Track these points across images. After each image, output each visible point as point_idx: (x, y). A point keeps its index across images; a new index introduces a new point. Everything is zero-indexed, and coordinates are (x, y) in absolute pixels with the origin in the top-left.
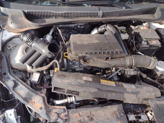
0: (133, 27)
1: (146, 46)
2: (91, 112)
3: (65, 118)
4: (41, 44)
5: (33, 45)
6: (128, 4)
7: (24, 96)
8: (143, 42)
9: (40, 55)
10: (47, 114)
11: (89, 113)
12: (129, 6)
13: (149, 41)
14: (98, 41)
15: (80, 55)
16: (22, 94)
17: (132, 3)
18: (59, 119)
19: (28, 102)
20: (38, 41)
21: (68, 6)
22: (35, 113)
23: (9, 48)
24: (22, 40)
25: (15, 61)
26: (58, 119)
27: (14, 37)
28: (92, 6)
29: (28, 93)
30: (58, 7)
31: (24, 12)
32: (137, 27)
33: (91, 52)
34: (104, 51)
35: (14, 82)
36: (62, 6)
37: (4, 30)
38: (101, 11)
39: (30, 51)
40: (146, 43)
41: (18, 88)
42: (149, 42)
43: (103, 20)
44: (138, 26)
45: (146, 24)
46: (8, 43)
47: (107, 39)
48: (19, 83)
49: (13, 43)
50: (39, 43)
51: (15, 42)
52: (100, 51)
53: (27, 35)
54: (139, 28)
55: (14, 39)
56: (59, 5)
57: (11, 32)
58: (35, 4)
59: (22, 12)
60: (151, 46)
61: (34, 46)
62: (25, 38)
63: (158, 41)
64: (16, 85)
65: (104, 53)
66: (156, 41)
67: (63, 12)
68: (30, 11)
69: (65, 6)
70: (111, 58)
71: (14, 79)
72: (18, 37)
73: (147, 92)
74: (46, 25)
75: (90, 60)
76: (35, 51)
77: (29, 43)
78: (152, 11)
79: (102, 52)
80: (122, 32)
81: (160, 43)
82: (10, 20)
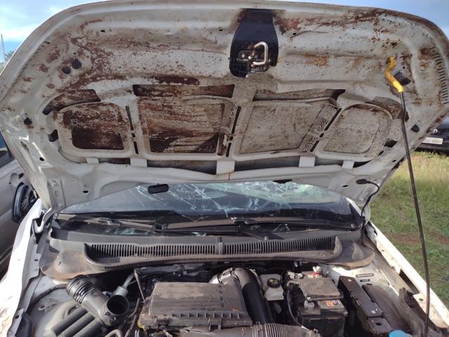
0: (291, 274)
1: (313, 313)
5: (85, 299)
6: (277, 231)
8: (306, 304)
9: (92, 319)
12: (279, 234)
13: (321, 300)
14: (202, 295)
15: (161, 317)
17: (285, 230)
20: (95, 294)
21: (165, 235)
23: (40, 309)
24: (68, 292)
25: (44, 331)
27: (55, 289)
28: (207, 235)
30: (147, 237)
31: (86, 245)
32: (300, 275)
33: (184, 313)
34: (209, 313)
36: (155, 235)
37: (44, 275)
38: (221, 244)
39: (75, 312)
40: (312, 305)
42: (319, 303)
43: (223, 259)
44: (303, 272)
45: (318, 268)
46: (42, 300)
47: (221, 292)
49: (51, 300)
50: (95, 296)
51: (55, 298)
52: (200, 312)
53: (78, 283)
54: (304, 275)
55: (55, 292)
56: (150, 234)
57: (53, 278)
58: (109, 234)
59: (83, 246)
60: (325, 312)
61: (85, 302)
62: (74, 289)
63: (339, 302)
65: (208, 316)
66: (334, 301)
67: (153, 245)
68: (97, 244)
69: (160, 235)
70: (222, 328)
72: (64, 287)
74: (118, 267)
75: (181, 330)
76: (85, 312)
77: (78, 297)
78: (327, 244)
79: (204, 313)
80: (270, 285)
81: (342, 306)
82: (59, 258)
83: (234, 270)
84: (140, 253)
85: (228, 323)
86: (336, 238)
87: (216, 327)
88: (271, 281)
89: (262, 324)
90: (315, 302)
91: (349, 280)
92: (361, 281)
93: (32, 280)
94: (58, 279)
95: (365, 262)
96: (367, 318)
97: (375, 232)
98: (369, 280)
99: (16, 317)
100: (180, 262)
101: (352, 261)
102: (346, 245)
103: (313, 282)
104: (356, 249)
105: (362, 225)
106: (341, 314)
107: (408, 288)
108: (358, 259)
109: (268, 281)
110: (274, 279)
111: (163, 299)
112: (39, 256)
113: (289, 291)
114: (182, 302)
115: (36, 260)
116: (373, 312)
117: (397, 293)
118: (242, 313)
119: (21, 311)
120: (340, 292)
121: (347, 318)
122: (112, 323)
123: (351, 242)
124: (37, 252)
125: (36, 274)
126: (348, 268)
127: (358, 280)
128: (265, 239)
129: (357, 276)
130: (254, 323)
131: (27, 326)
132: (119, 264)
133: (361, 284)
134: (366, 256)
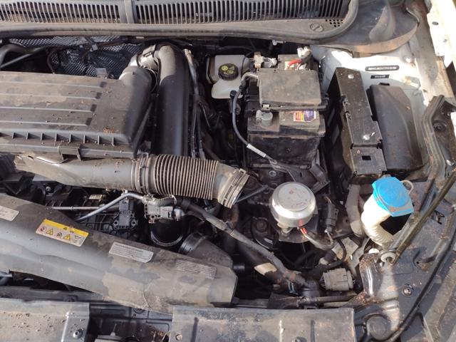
0: (259, 59)
1: (268, 129)
8: (259, 114)
13: (285, 110)
14: (64, 98)
32: (273, 61)
34: (63, 133)
38: (128, 2)
40: (269, 117)
42: (281, 114)
52: (48, 131)
54: (278, 63)
60: (285, 129)
63: (316, 114)
65: (59, 139)
66: (307, 113)
70: (83, 159)
73: (184, 279)
80: (222, 75)
83: (156, 49)
85: (91, 152)
87: (73, 157)
88: (225, 68)
90: (275, 114)
91: (350, 76)
92: (373, 77)
95: (391, 45)
96: (352, 146)
98: (387, 76)
101: (368, 42)
104: (384, 19)
106: (313, 134)
108: (380, 39)
116: (366, 137)
118: (121, 137)
120: (323, 98)
121: (323, 140)
126: (356, 55)
127: (367, 76)
129: (367, 69)
133: (368, 84)
134: (399, 32)
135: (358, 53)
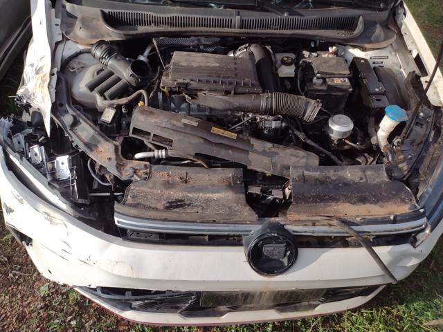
0: (306, 53)
1: (320, 88)
2: (187, 173)
3: (144, 176)
4: (122, 61)
5: (110, 62)
6: (299, 8)
7: (86, 141)
8: (315, 80)
9: (119, 79)
10: (117, 168)
11: (185, 174)
12: (300, 11)
13: (329, 78)
14: (218, 65)
15: (181, 81)
16: (83, 138)
17: (308, 7)
18: (135, 176)
19: (91, 150)
20: (119, 58)
21: (181, 6)
22: (101, 166)
23: (71, 70)
24: (94, 56)
25: (79, 88)
26: (133, 176)
27: (81, 53)
28: (225, 8)
29: (93, 137)
30: (163, 7)
31: (102, 11)
32: (315, 54)
34: (224, 80)
35: (74, 117)
36: (171, 5)
37: (68, 40)
38: (238, 18)
39: (102, 74)
40: (321, 81)
41: (78, 129)
42: (327, 80)
43: (240, 33)
44: (318, 52)
46: (71, 62)
47: (235, 63)
48: (81, 120)
49: (79, 63)
50: (119, 60)
51: (83, 61)
52: (216, 79)
53: (101, 48)
54: (318, 55)
55: (81, 56)
56: (165, 4)
57: (77, 43)
59: (100, 12)
60: (331, 88)
61: (111, 64)
62: (98, 53)
63: (347, 80)
64: (75, 123)
65: (222, 83)
66: (342, 79)
67: (169, 15)
68: (113, 11)
69: (175, 5)
70: (235, 94)
71: (75, 114)
72: (89, 52)
73: (292, 155)
74: (137, 35)
75: (199, 93)
76: (111, 74)
77: (104, 60)
78: (349, 24)
79: (220, 80)
80: (283, 62)
81: (349, 84)
82: (78, 24)
83: (249, 46)
84: (157, 22)
85: (240, 90)
86: (361, 18)
87: (230, 92)
88: (285, 59)
89: (271, 93)
90: (324, 79)
91: (362, 61)
92: (374, 63)
93: (57, 43)
94: (81, 44)
95: (384, 44)
96: (370, 94)
97: (405, 14)
98: (382, 62)
99: (52, 74)
100: (197, 34)
101: (371, 42)
102: (369, 26)
103: (326, 61)
104: (378, 30)
105: (392, 5)
106: (346, 91)
107: (418, 71)
108: (377, 41)
109: (282, 59)
110: (288, 58)
111: (181, 66)
112: (59, 21)
113: (300, 68)
114: (199, 70)
115: (57, 25)
116: (377, 90)
117: (405, 75)
118: (254, 82)
119: (55, 70)
120: (350, 71)
121: (351, 94)
122: (137, 84)
123: (374, 23)
124: (56, 17)
125: (60, 38)
126: (364, 50)
127: (371, 62)
128: (285, 15)
129: (371, 58)
130: (264, 92)
131: (64, 82)
132: (138, 32)
133: (373, 66)
134: (386, 38)
135: (366, 48)
